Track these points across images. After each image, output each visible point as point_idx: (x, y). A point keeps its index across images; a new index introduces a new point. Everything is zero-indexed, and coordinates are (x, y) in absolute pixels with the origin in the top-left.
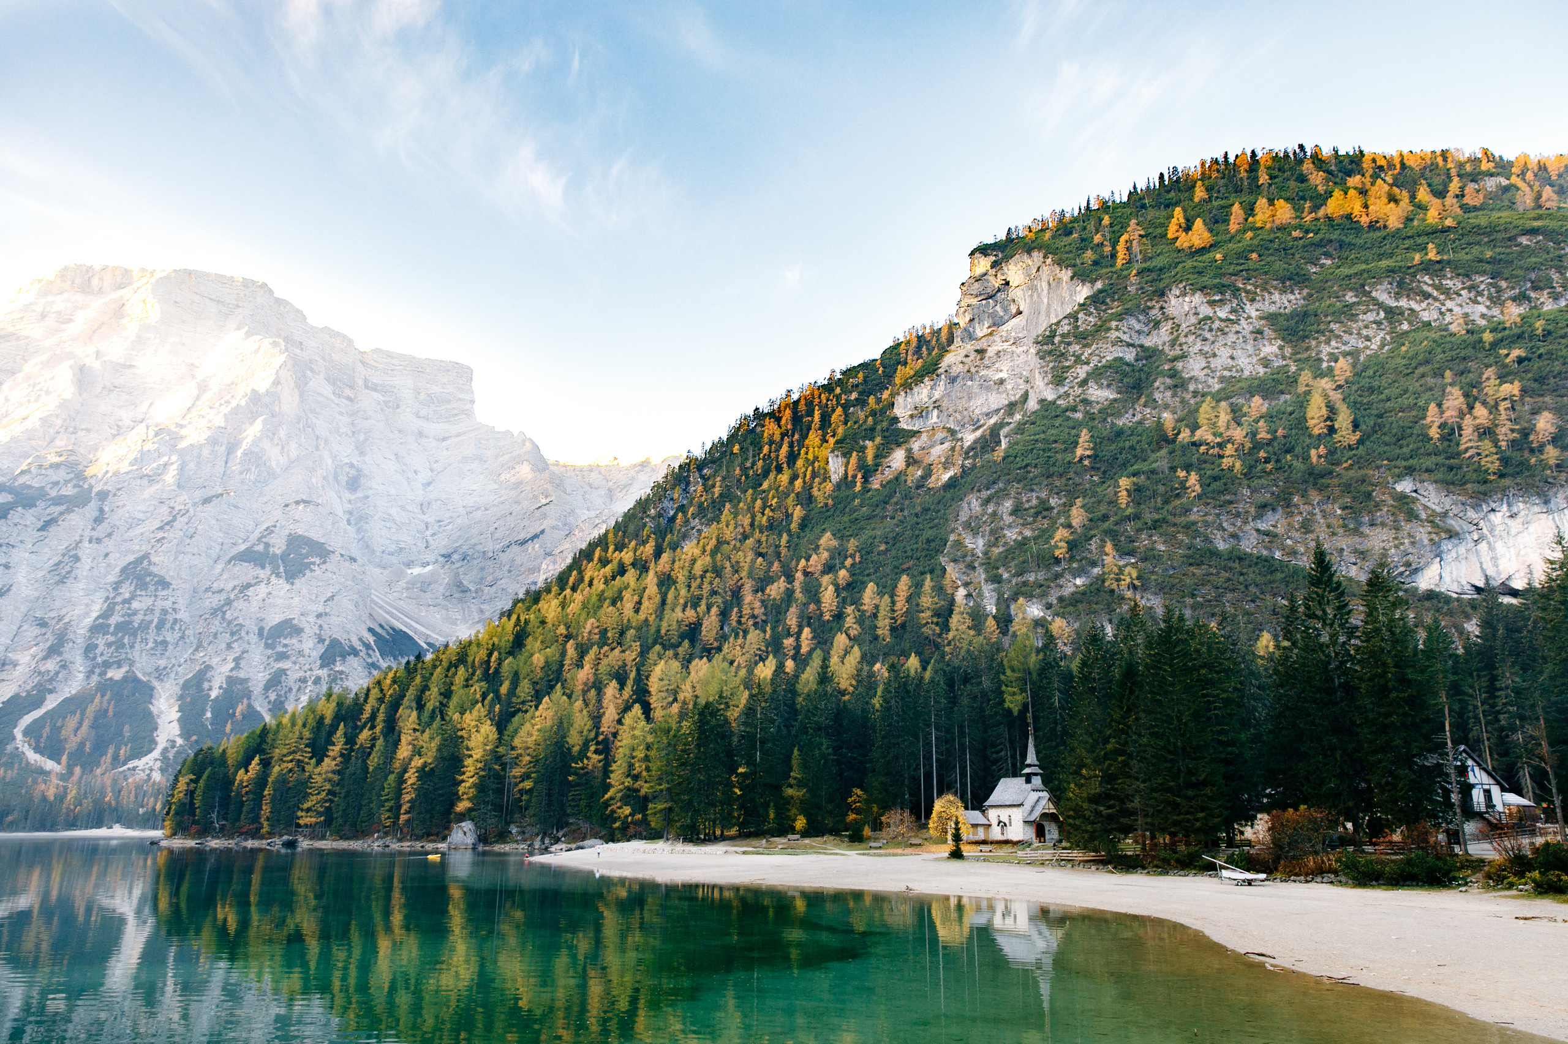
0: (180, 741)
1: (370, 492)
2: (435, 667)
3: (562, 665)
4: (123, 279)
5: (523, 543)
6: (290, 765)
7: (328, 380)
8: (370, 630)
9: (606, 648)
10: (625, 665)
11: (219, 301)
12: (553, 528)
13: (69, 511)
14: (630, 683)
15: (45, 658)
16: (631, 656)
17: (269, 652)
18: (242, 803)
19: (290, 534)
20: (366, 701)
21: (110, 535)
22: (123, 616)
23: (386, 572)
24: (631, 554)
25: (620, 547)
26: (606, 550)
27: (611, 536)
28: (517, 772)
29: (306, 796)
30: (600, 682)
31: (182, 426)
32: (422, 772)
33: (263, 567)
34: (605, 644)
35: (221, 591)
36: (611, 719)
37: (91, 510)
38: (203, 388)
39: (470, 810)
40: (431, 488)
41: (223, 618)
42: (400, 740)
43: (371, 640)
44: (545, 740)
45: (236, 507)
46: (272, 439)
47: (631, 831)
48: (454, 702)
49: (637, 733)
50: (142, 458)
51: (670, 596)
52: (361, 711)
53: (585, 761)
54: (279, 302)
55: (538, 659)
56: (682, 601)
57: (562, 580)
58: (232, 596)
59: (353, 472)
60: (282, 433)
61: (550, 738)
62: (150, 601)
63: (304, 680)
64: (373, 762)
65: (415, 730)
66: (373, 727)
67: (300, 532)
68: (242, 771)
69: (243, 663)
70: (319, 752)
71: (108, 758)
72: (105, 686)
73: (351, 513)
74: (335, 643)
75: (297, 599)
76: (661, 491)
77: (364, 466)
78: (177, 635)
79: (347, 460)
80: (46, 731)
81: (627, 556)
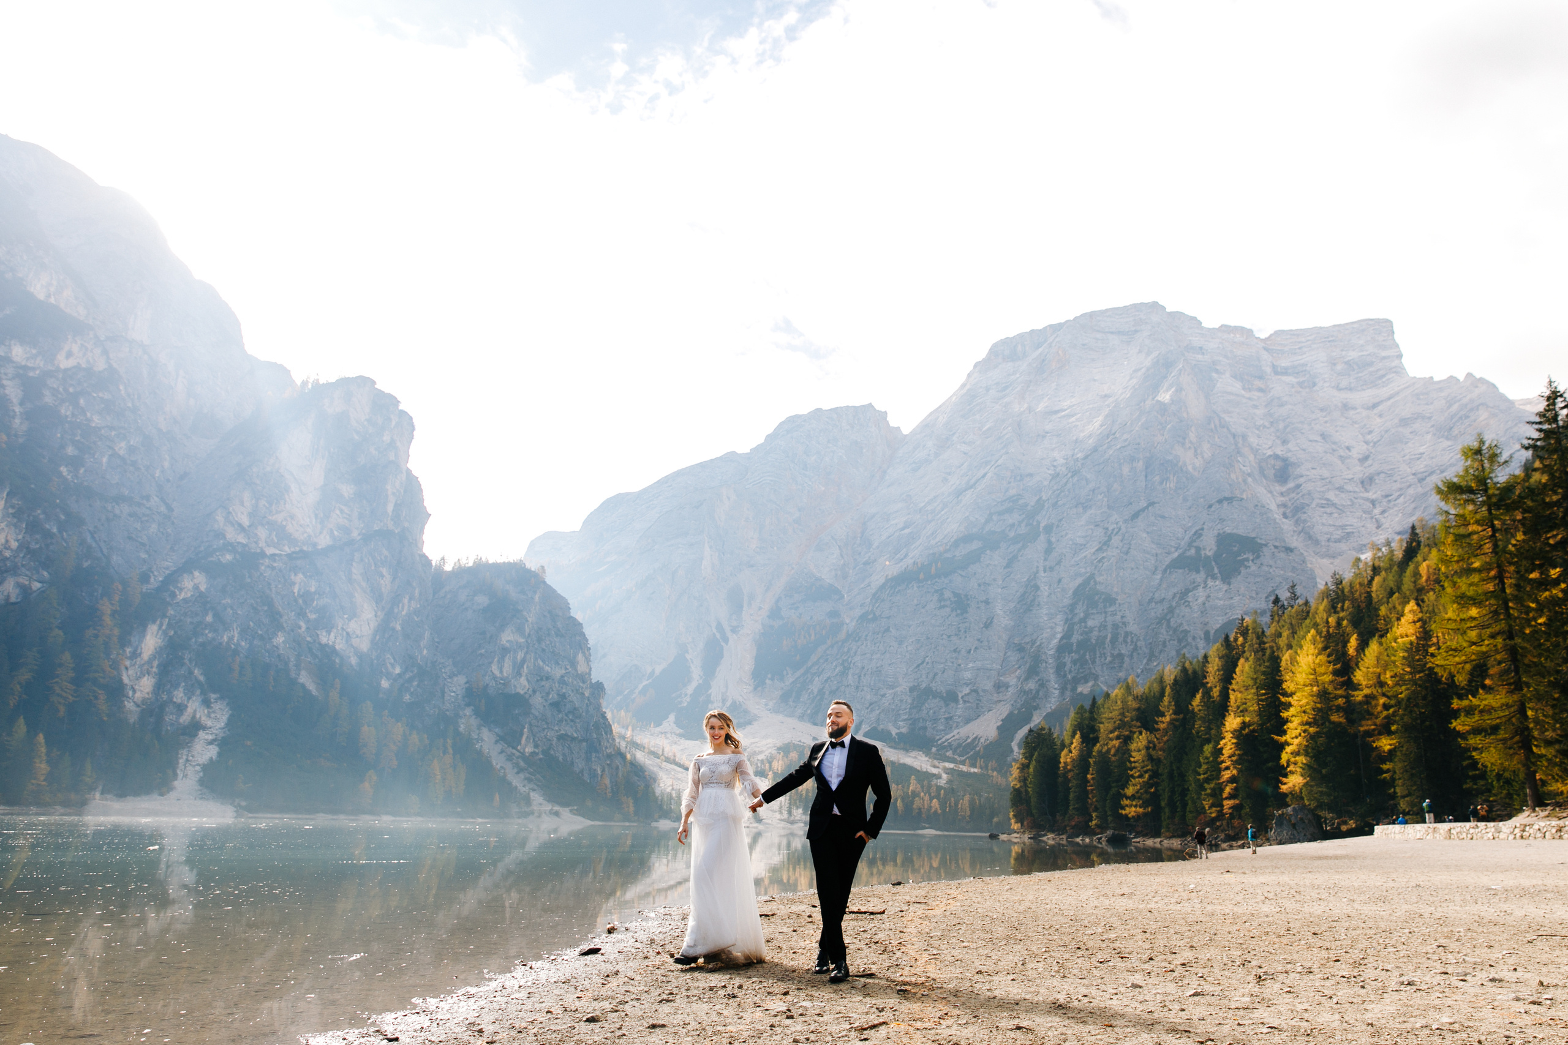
1: (1302, 480)
7: (1234, 377)
11: (1119, 332)
13: (1025, 547)
15: (1026, 679)
19: (1219, 534)
21: (1059, 563)
22: (1081, 635)
23: (1337, 561)
33: (1198, 572)
35: (1162, 600)
37: (1041, 543)
40: (1370, 462)
41: (1168, 626)
45: (1163, 517)
46: (1183, 444)
54: (1173, 315)
58: (1174, 604)
59: (1279, 464)
60: (1193, 436)
62: (1101, 618)
67: (1228, 530)
72: (1077, 701)
73: (1285, 506)
75: (1239, 600)
77: (1289, 455)
78: (1130, 648)
79: (1269, 452)
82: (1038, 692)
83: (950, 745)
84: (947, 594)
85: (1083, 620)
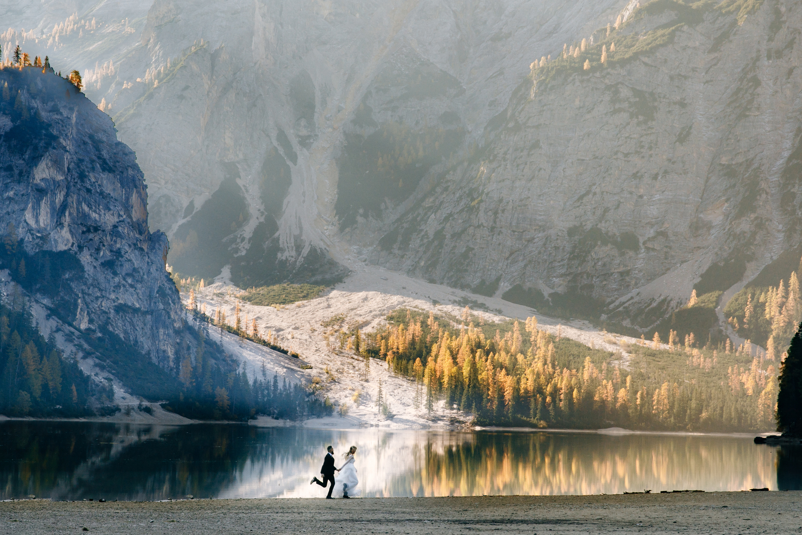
82: (754, 234)
83: (627, 311)
84: (625, 92)
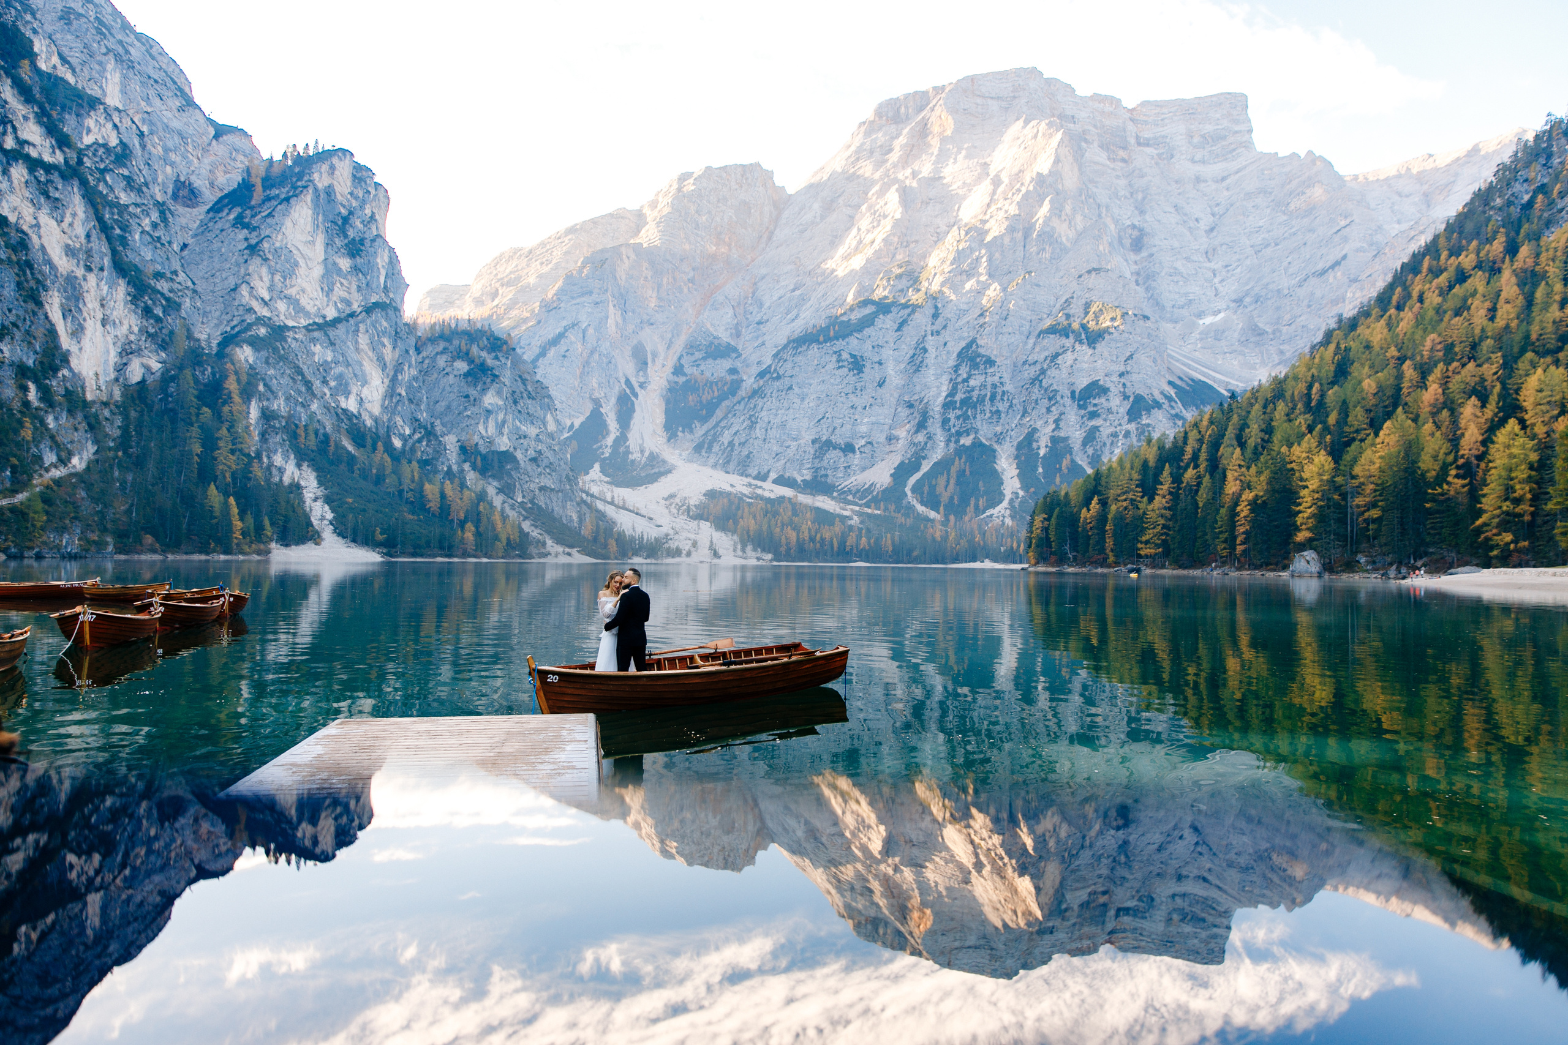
0: (1021, 493)
1: (1154, 250)
2: (1252, 405)
3: (1399, 389)
4: (921, 100)
5: (1323, 272)
6: (1125, 504)
7: (1101, 146)
8: (1170, 383)
9: (1455, 364)
10: (1483, 380)
11: (998, 98)
12: (1358, 250)
13: (913, 312)
14: (1493, 399)
15: (917, 432)
16: (1490, 370)
17: (1083, 412)
18: (1089, 537)
19: (1086, 303)
20: (1185, 443)
21: (945, 327)
22: (965, 393)
23: (1179, 326)
24: (1472, 256)
25: (1455, 252)
26: (1437, 257)
27: (1442, 242)
28: (1359, 501)
29: (1143, 530)
30: (1453, 402)
31: (984, 222)
32: (1254, 504)
33: (1067, 337)
34: (1453, 360)
35: (1036, 363)
36: (1473, 439)
37: (929, 311)
38: (997, 182)
39: (1310, 540)
40: (1215, 233)
41: (1041, 387)
42: (1225, 476)
43: (1172, 392)
44: (1391, 467)
45: (1038, 285)
46: (1060, 217)
47: (1515, 558)
48: (1277, 437)
49: (1515, 451)
50: (960, 256)
51: (1539, 294)
52: (1182, 452)
53: (1445, 487)
54: (1050, 82)
55: (1369, 385)
56: (1557, 298)
57: (1383, 300)
58: (1046, 366)
59: (1136, 233)
60: (1068, 209)
61: (1398, 463)
62: (982, 378)
63: (1115, 435)
64: (1202, 497)
65: (1240, 466)
66: (1196, 466)
67: (1095, 299)
68: (1084, 510)
69: (1062, 424)
70: (1149, 492)
71: (971, 509)
72: (960, 451)
73: (1138, 274)
74: (1139, 399)
75: (1100, 362)
76: (1508, 174)
77: (1146, 225)
78: (1007, 405)
79: (1128, 223)
80: (926, 489)
81: (1467, 260)
82: (926, 444)
83: (850, 490)
84: (845, 356)
85: (966, 380)
